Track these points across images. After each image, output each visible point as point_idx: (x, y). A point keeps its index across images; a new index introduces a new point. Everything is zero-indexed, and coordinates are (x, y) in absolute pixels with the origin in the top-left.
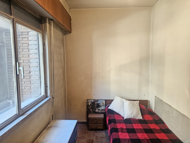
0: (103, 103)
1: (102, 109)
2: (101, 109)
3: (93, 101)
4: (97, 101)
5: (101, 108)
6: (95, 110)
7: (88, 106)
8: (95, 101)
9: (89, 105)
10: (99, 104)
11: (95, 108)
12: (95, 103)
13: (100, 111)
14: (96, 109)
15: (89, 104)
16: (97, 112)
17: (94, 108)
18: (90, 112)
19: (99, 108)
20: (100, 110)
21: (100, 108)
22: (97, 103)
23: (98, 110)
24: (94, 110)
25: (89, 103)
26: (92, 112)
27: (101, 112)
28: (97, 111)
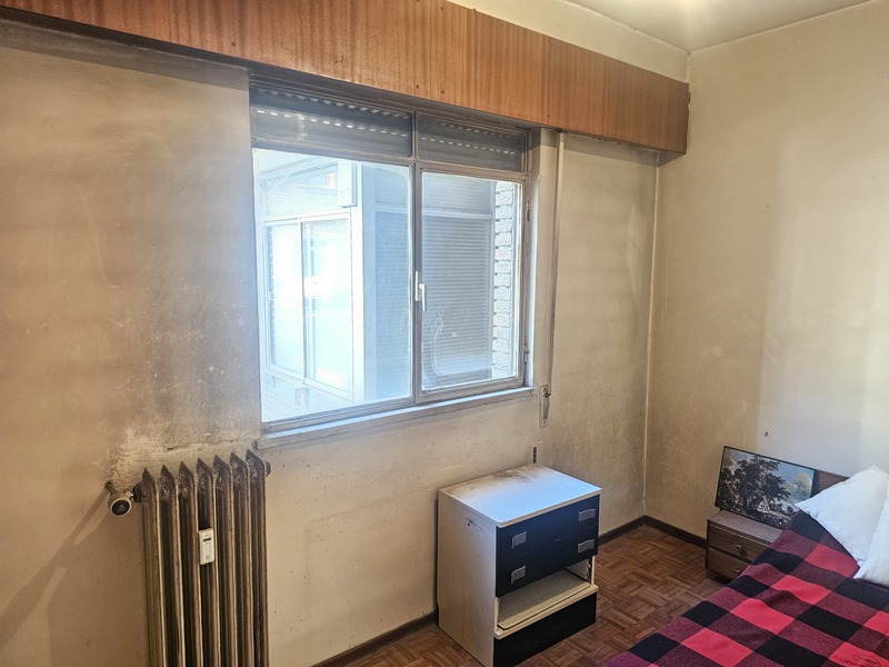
0: (801, 484)
1: (790, 509)
2: (784, 509)
3: (749, 459)
4: (774, 464)
5: (785, 505)
6: (754, 502)
7: (724, 474)
8: (762, 462)
9: (729, 472)
10: (779, 480)
11: (756, 495)
12: (759, 471)
13: (780, 516)
14: (762, 500)
15: (733, 469)
16: (761, 514)
17: (750, 494)
18: (731, 503)
19: (777, 502)
20: (782, 512)
21: (782, 501)
22: (771, 475)
23: (772, 507)
24: (749, 501)
25: (731, 463)
26: (738, 506)
27: (780, 520)
28: (762, 508)
